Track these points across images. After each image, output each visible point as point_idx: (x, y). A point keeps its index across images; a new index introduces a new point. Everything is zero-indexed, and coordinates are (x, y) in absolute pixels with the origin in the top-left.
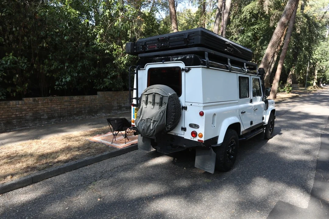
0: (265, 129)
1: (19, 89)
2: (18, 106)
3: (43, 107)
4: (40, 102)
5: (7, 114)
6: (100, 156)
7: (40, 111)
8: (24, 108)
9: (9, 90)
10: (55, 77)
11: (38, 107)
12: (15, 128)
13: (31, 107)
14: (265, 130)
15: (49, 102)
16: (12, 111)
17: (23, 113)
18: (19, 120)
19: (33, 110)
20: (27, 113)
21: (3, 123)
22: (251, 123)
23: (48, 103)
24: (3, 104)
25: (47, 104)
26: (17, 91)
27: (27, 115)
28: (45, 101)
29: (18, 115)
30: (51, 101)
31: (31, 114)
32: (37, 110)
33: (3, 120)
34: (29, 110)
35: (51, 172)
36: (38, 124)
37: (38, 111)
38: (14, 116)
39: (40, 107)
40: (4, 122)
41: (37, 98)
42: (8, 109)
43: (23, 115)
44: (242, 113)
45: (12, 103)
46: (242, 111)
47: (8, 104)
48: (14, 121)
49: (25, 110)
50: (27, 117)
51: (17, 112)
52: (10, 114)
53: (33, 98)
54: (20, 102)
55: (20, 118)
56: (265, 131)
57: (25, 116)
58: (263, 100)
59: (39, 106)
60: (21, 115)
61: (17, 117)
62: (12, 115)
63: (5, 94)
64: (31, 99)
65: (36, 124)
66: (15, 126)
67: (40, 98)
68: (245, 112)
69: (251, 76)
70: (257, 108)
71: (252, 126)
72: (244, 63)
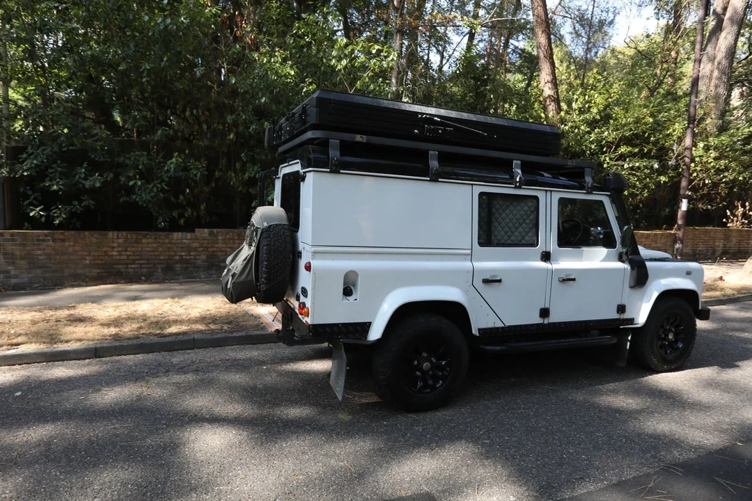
0: (629, 338)
1: (188, 213)
2: (184, 241)
3: (224, 246)
4: (220, 238)
5: (168, 253)
6: (224, 338)
7: (220, 254)
8: (194, 245)
9: (175, 214)
10: (253, 193)
11: (216, 246)
12: (178, 279)
13: (205, 245)
14: (631, 341)
15: (236, 238)
16: (175, 249)
17: (192, 254)
18: (185, 266)
19: (207, 251)
20: (198, 255)
21: (162, 268)
22: (545, 313)
23: (233, 239)
24: (163, 238)
25: (232, 241)
26: (186, 215)
27: (198, 257)
28: (228, 236)
29: (184, 257)
30: (239, 236)
31: (203, 257)
32: (214, 251)
33: (161, 264)
34: (201, 249)
35: (127, 346)
36: (214, 276)
37: (216, 253)
38: (177, 258)
39: (220, 245)
40: (162, 266)
41: (215, 231)
42: (169, 245)
43: (192, 257)
44: (486, 281)
45: (177, 236)
46: (488, 277)
47: (171, 236)
48: (177, 265)
49: (195, 249)
50: (197, 261)
51: (182, 251)
52: (173, 253)
53: (210, 230)
54: (189, 235)
55: (187, 262)
56: (629, 343)
57: (195, 259)
58: (620, 259)
59: (218, 243)
60: (188, 257)
61: (182, 261)
62: (175, 255)
63: (168, 220)
64: (206, 230)
65: (212, 275)
66: (178, 275)
67: (222, 230)
68: (500, 281)
69: (549, 194)
70: (573, 277)
71: (546, 322)
72: (514, 162)
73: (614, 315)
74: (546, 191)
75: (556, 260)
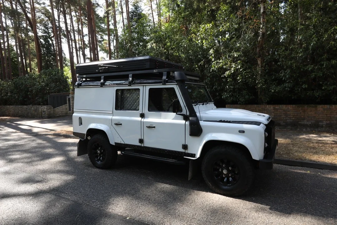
22: (141, 141)
44: (116, 124)
46: (116, 122)
68: (121, 124)
69: (144, 87)
70: (154, 126)
71: (143, 145)
72: (130, 75)
73: (181, 150)
74: (143, 86)
75: (148, 117)
